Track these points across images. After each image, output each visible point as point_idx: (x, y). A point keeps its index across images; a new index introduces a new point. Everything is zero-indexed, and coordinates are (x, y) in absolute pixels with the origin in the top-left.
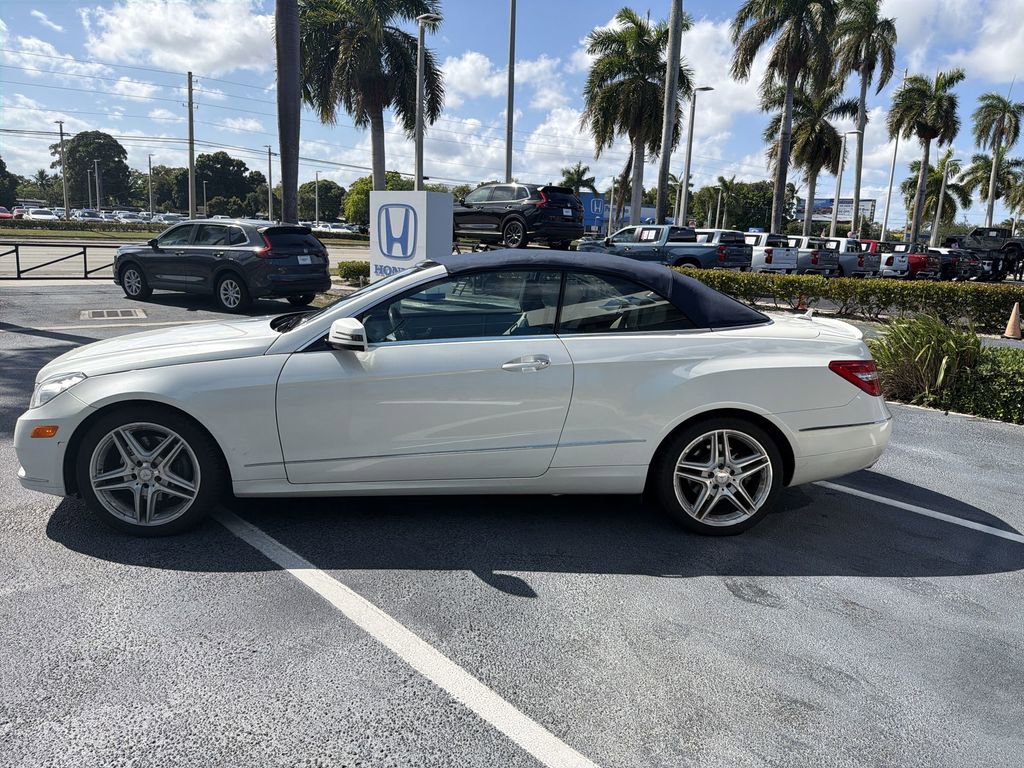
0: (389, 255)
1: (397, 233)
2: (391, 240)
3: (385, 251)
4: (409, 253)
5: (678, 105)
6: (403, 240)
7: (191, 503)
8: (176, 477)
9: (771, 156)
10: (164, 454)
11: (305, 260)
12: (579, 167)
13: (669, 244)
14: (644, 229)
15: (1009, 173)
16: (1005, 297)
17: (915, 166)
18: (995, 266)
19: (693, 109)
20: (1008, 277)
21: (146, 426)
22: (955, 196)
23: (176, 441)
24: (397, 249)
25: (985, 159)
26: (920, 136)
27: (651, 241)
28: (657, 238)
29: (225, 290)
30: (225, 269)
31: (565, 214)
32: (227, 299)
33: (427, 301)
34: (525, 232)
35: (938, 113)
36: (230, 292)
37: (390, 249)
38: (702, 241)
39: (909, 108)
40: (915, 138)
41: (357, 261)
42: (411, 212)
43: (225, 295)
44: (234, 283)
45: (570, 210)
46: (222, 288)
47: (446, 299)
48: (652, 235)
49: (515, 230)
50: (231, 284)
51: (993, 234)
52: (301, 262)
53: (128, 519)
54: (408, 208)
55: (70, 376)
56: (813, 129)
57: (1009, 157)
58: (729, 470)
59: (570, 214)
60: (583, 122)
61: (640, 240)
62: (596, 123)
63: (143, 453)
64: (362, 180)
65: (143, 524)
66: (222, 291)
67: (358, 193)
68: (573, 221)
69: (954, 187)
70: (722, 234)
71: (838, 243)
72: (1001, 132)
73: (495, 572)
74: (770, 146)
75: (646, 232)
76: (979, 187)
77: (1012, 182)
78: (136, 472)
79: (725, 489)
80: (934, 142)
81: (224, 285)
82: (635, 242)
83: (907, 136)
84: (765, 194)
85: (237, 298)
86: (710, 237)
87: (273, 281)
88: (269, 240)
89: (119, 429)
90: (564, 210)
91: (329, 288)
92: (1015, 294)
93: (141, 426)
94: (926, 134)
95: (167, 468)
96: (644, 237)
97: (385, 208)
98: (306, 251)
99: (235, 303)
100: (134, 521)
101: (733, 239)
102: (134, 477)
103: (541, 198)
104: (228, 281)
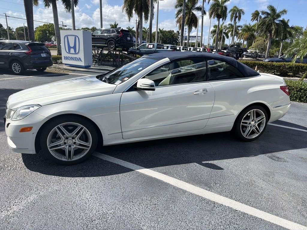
0: (69, 53)
1: (72, 45)
2: (70, 48)
3: (68, 51)
4: (77, 52)
5: (153, 4)
6: (75, 48)
7: (88, 151)
8: (82, 142)
9: (177, 22)
10: (77, 134)
11: (44, 55)
12: (115, 24)
13: (157, 49)
14: (149, 44)
15: (237, 29)
16: (253, 64)
17: (215, 26)
18: (237, 55)
19: (158, 6)
20: (239, 59)
21: (69, 123)
22: (224, 35)
23: (82, 128)
24: (72, 51)
25: (231, 25)
26: (217, 18)
27: (151, 48)
28: (153, 47)
29: (14, 66)
30: (13, 59)
31: (128, 39)
32: (15, 70)
33: (85, 68)
34: (115, 45)
35: (222, 11)
36: (16, 67)
37: (69, 50)
38: (165, 48)
39: (214, 9)
40: (216, 18)
41: (54, 55)
42: (77, 39)
43: (14, 68)
44: (18, 64)
45: (129, 38)
46: (13, 66)
47: (91, 67)
48: (152, 46)
49: (112, 44)
50: (17, 64)
51: (236, 46)
52: (42, 56)
53: (63, 159)
54: (76, 36)
55: (33, 106)
56: (190, 14)
57: (238, 24)
58: (254, 121)
59: (130, 39)
60: (123, 9)
61: (148, 48)
62: (127, 10)
63: (69, 134)
64: (40, 27)
65: (70, 160)
66: (13, 67)
67: (39, 31)
68: (130, 41)
69: (224, 33)
70: (171, 46)
71: (200, 49)
72: (236, 17)
73: (203, 162)
74: (177, 19)
75: (150, 46)
76: (230, 33)
77: (238, 31)
78: (66, 141)
79: (253, 127)
80: (221, 19)
81: (13, 65)
82: (146, 49)
83: (214, 18)
84: (171, 34)
85: (20, 70)
86: (168, 47)
87: (33, 63)
88: (30, 48)
89: (59, 125)
90: (128, 38)
91: (52, 65)
92: (256, 64)
93: (68, 124)
94: (219, 17)
95: (78, 139)
96: (149, 47)
97: (67, 36)
98: (44, 52)
99: (18, 71)
100: (66, 160)
101: (174, 48)
102: (65, 143)
103: (120, 33)
104: (15, 63)
